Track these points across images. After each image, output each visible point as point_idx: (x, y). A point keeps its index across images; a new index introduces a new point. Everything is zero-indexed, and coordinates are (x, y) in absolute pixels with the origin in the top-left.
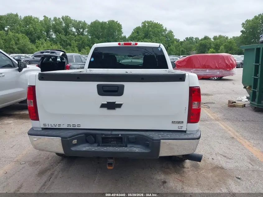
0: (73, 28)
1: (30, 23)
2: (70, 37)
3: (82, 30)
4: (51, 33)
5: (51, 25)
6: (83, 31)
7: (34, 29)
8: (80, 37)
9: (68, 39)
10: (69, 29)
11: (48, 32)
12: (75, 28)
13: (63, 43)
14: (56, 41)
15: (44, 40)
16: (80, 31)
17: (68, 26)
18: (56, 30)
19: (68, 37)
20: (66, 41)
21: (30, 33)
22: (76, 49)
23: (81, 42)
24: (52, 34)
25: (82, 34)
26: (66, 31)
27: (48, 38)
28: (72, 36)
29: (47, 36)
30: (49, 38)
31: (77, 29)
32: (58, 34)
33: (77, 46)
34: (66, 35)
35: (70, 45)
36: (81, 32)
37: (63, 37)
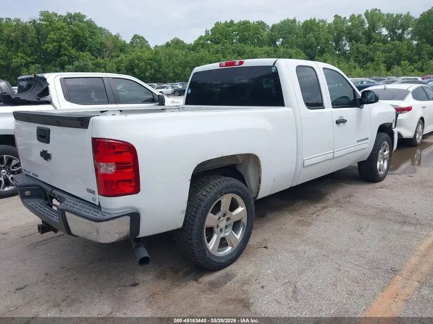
0: (384, 28)
1: (312, 30)
2: (374, 46)
3: (400, 31)
4: (343, 43)
5: (345, 29)
6: (403, 33)
7: (316, 39)
8: (393, 44)
9: (371, 50)
10: (374, 32)
11: (338, 40)
12: (387, 28)
13: (361, 58)
14: (350, 55)
15: (329, 55)
16: (396, 33)
17: (373, 27)
18: (351, 37)
19: (371, 46)
20: (367, 54)
21: (310, 46)
22: (382, 67)
23: (394, 53)
24: (345, 44)
25: (400, 38)
26: (369, 37)
27: (337, 52)
28: (379, 44)
29: (336, 49)
30: (339, 50)
31: (392, 30)
32: (354, 42)
33: (385, 62)
34: (367, 44)
35: (373, 60)
36: (399, 34)
37: (363, 47)
